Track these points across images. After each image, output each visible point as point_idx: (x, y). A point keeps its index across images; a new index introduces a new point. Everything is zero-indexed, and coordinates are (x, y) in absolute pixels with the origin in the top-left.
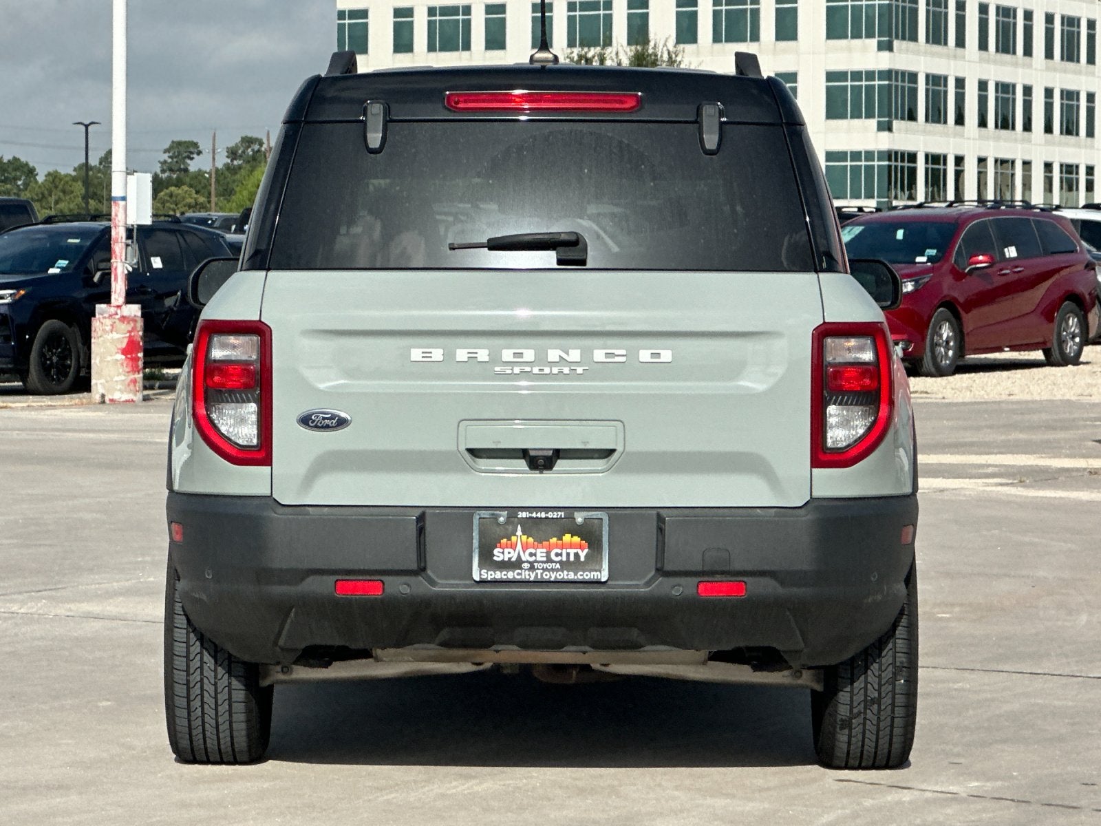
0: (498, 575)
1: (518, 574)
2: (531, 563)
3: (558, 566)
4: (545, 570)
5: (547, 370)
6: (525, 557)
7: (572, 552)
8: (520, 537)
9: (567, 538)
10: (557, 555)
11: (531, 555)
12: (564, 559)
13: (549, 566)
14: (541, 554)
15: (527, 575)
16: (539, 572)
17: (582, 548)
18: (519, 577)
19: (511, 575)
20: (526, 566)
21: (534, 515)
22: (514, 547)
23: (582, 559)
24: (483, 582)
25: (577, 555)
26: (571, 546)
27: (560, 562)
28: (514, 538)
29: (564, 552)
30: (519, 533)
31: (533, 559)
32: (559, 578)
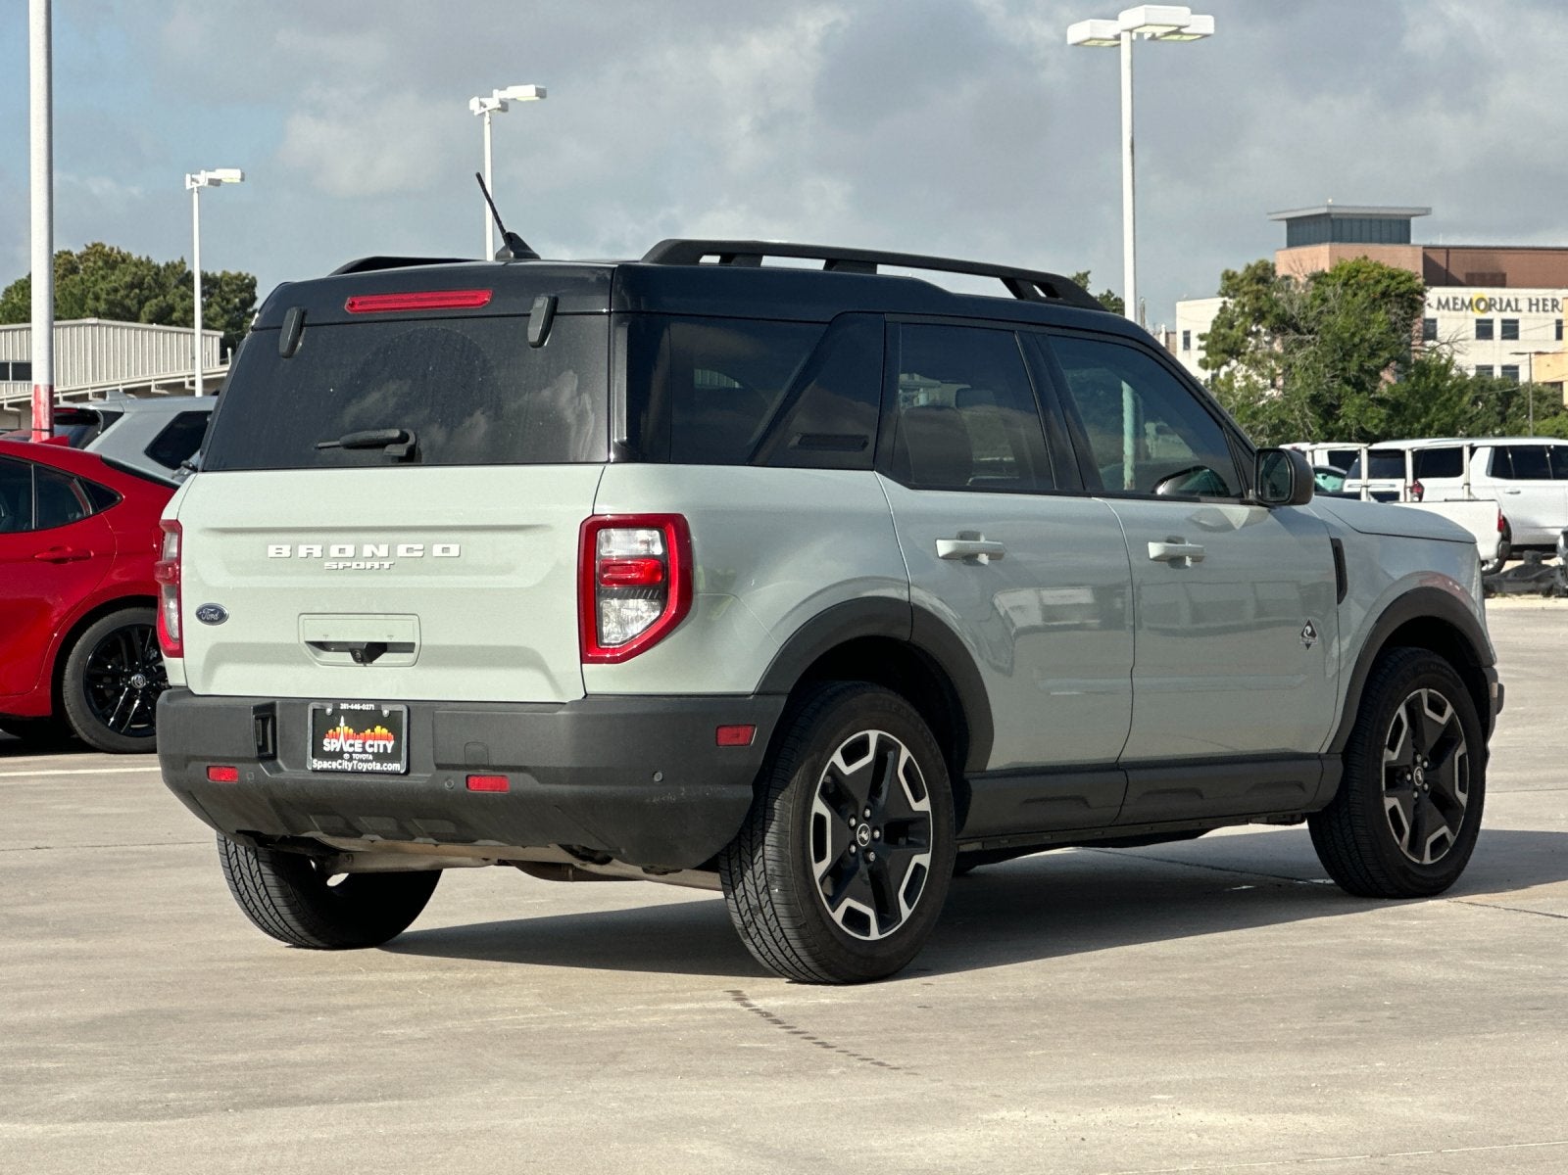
0: (326, 765)
1: (340, 764)
2: (351, 754)
3: (371, 757)
4: (361, 761)
5: (362, 566)
6: (346, 748)
7: (382, 743)
8: (343, 728)
9: (378, 729)
10: (372, 746)
11: (352, 745)
12: (376, 751)
13: (364, 756)
14: (358, 744)
15: (347, 765)
16: (355, 762)
17: (388, 739)
18: (339, 767)
19: (335, 765)
20: (346, 756)
21: (352, 707)
22: (337, 737)
23: (389, 751)
24: (315, 771)
25: (385, 746)
26: (381, 738)
27: (373, 753)
28: (338, 729)
29: (376, 743)
30: (342, 724)
31: (351, 750)
32: (370, 769)
